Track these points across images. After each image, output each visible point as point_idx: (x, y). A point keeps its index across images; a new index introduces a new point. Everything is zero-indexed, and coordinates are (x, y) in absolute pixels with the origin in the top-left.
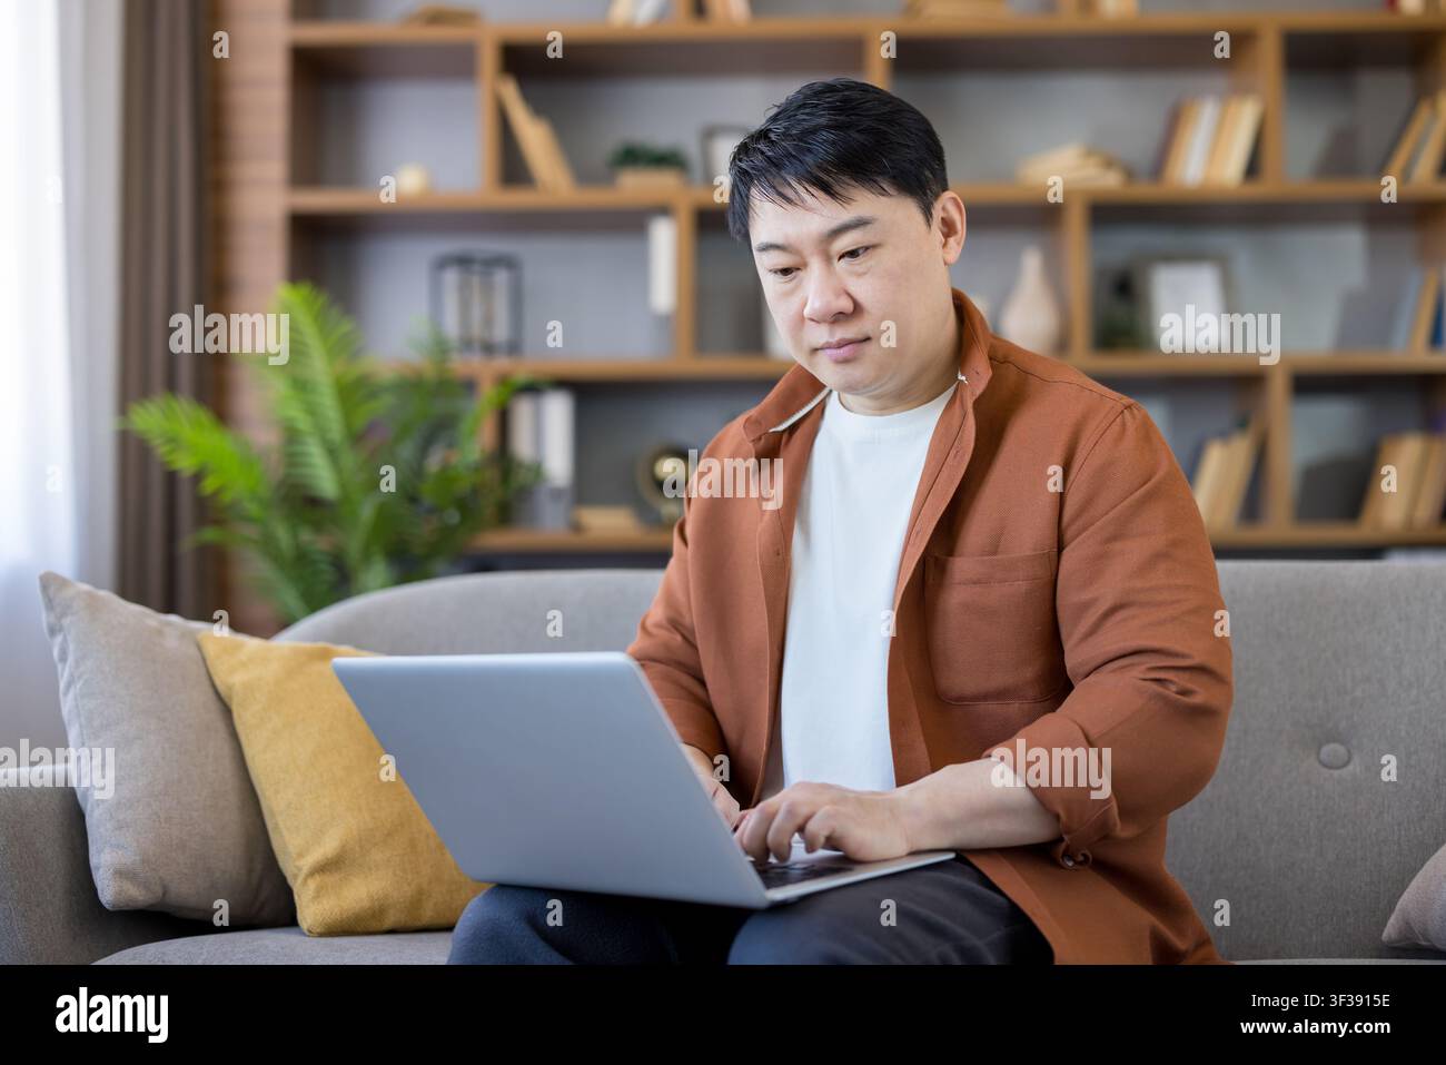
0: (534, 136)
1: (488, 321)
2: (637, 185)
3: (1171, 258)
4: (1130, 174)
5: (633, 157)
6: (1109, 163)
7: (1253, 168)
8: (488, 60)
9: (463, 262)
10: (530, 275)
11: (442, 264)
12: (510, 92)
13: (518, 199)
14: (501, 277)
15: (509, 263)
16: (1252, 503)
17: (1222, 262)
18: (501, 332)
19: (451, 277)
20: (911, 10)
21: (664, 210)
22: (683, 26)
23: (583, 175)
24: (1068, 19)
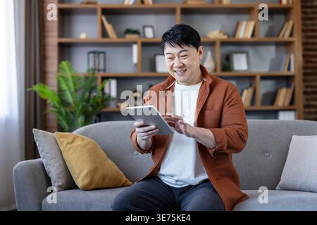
0: (109, 27)
1: (99, 65)
2: (130, 37)
3: (237, 52)
4: (229, 36)
5: (129, 31)
6: (225, 34)
7: (253, 35)
8: (99, 12)
9: (94, 52)
10: (107, 55)
11: (90, 53)
12: (104, 18)
13: (105, 40)
14: (102, 55)
15: (103, 53)
16: (253, 102)
17: (247, 53)
18: (102, 67)
19: (92, 55)
20: (185, 3)
21: (135, 43)
22: (139, 5)
23: (119, 35)
24: (217, 5)
